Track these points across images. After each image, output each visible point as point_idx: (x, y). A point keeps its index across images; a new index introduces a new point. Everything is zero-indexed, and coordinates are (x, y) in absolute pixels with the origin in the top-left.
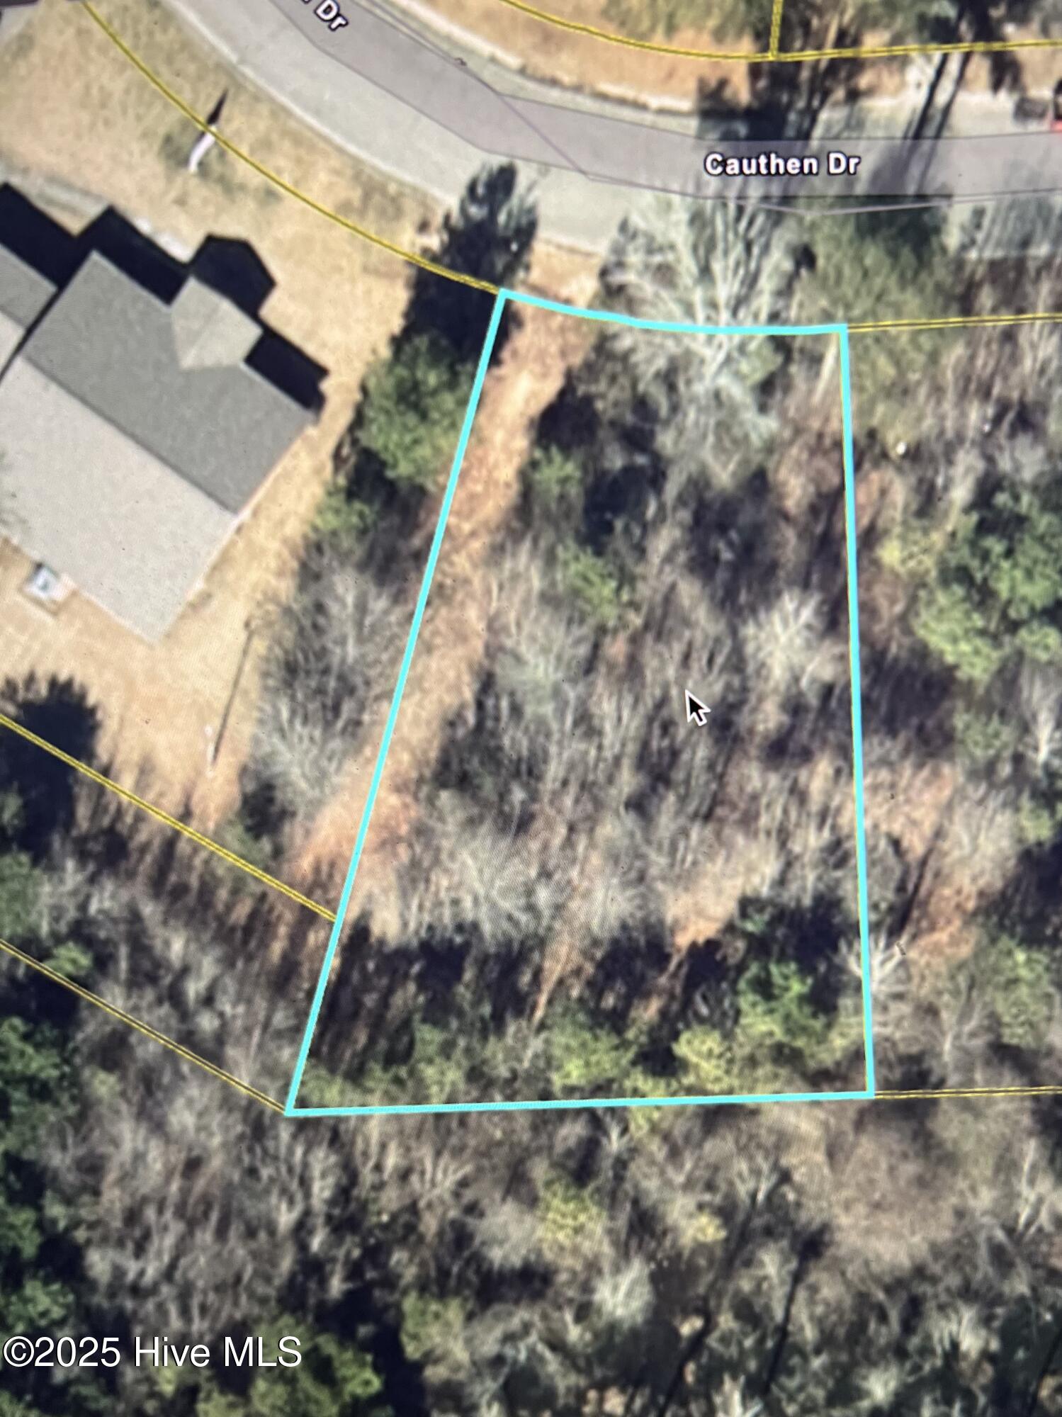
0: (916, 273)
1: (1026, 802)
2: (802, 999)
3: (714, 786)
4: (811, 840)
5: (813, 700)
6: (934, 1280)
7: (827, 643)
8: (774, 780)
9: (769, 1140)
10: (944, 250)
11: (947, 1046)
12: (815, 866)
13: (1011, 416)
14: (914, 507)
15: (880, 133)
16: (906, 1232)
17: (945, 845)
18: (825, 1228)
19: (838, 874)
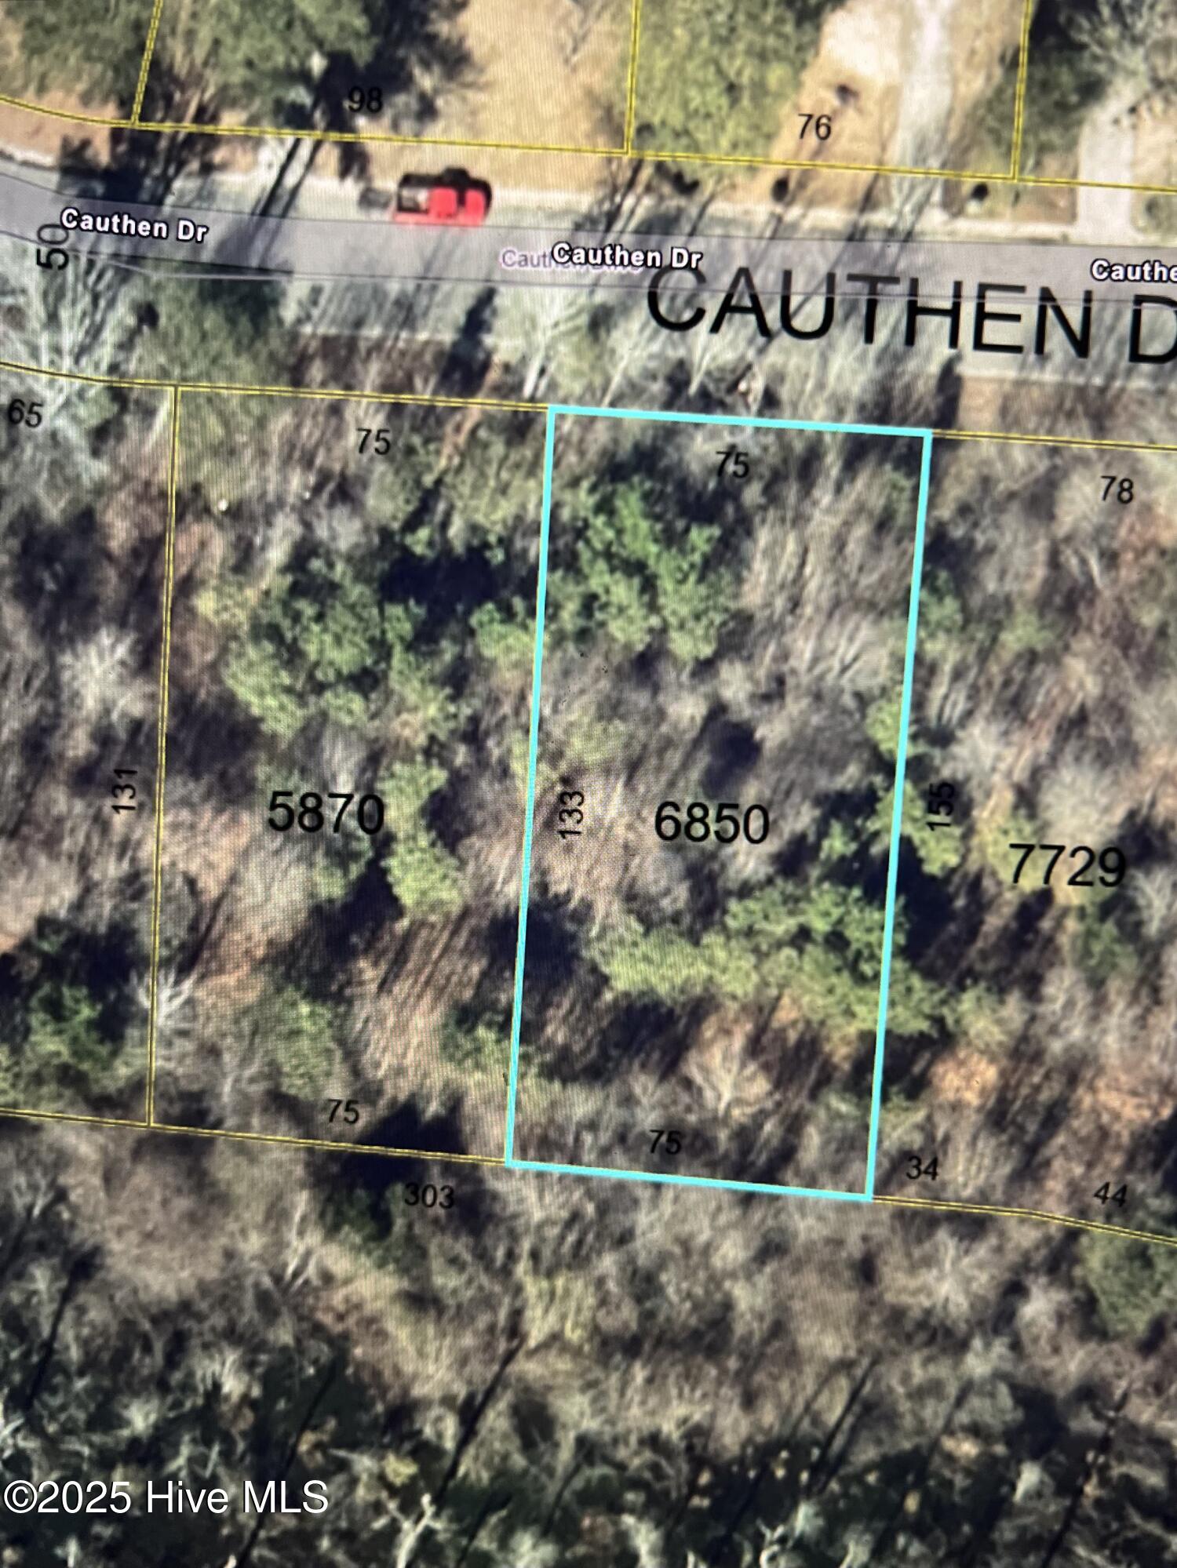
0: (252, 341)
1: (320, 859)
2: (91, 1024)
3: (21, 805)
4: (110, 870)
5: (122, 734)
6: (200, 1318)
7: (139, 682)
8: (79, 806)
9: (49, 1158)
10: (280, 321)
11: (227, 1088)
12: (112, 895)
13: (331, 486)
14: (231, 562)
15: (230, 207)
16: (175, 1265)
17: (239, 891)
18: (97, 1251)
19: (135, 906)
